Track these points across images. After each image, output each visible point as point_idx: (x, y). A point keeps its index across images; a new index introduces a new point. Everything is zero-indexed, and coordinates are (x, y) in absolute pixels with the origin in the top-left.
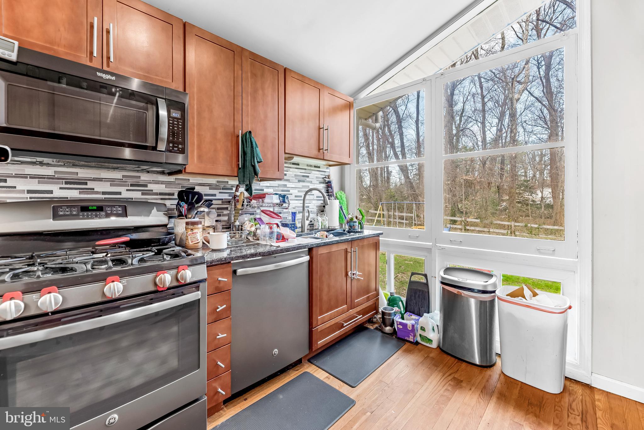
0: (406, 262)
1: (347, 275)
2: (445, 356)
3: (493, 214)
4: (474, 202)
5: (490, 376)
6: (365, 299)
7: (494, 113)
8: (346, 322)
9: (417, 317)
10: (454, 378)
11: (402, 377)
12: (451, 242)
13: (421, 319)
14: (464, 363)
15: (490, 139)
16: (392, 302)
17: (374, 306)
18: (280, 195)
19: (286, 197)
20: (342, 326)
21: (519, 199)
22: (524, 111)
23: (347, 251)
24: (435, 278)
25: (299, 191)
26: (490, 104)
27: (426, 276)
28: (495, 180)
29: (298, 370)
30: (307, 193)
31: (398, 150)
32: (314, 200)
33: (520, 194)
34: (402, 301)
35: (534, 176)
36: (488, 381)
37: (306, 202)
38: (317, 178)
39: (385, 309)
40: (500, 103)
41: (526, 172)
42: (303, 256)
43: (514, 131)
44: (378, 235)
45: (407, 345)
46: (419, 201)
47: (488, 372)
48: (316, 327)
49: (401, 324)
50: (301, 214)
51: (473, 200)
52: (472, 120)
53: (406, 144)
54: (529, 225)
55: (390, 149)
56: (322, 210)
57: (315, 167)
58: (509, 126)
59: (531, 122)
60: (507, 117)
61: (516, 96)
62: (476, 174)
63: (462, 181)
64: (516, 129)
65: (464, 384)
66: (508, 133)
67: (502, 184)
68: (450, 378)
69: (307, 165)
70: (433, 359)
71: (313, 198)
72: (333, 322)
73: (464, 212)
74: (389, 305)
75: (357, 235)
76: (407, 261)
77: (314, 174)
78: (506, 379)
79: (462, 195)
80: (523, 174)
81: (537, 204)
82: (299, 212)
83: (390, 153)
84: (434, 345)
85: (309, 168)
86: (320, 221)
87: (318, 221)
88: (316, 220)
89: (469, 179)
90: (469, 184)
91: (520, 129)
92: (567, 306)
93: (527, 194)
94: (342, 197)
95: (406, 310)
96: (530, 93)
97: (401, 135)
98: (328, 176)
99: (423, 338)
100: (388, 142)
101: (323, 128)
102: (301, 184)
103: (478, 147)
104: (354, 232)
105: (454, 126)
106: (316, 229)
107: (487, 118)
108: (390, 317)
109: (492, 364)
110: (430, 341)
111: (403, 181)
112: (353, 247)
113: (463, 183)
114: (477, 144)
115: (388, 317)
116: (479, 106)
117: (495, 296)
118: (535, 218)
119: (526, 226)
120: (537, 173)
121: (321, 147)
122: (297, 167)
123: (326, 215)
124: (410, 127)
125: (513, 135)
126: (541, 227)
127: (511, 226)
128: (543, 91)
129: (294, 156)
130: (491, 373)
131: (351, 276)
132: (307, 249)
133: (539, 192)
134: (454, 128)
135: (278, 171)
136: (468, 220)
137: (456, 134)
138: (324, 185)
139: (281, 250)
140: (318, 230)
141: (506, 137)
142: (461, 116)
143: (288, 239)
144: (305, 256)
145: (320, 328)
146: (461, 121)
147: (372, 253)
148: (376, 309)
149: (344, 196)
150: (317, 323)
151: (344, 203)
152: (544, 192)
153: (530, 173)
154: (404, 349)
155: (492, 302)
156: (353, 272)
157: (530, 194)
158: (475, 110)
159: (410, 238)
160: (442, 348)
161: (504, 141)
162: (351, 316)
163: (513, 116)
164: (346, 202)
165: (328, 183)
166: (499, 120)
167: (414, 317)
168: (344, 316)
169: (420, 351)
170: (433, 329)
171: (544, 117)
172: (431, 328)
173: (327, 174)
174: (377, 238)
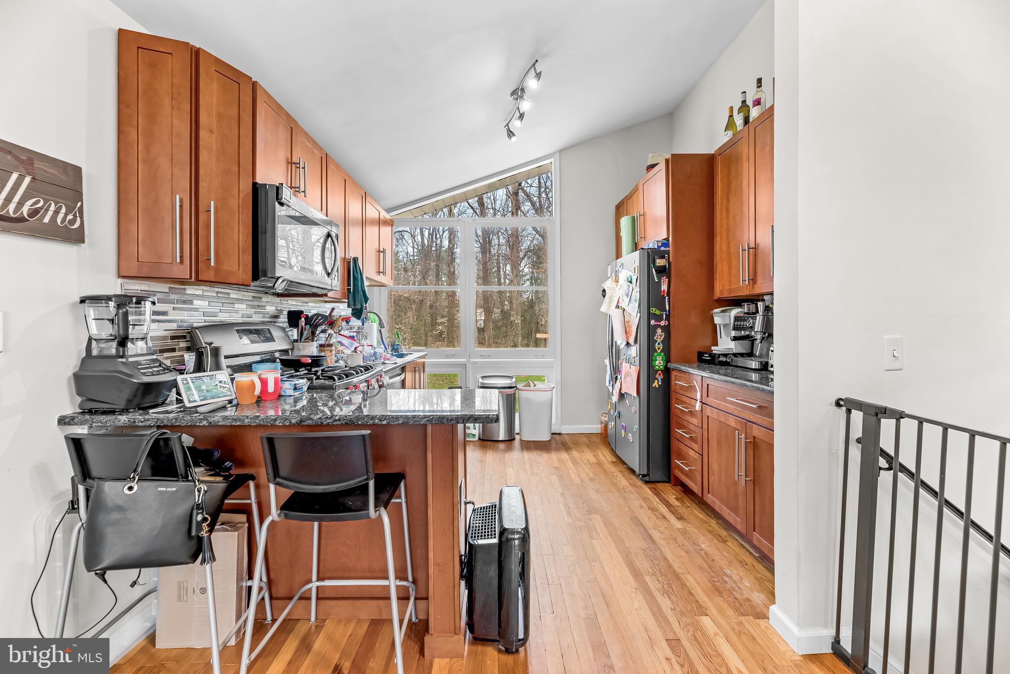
2: (486, 442)
12: (482, 357)
78: (524, 442)
84: (477, 438)
92: (553, 386)
109: (514, 438)
110: (473, 436)
117: (516, 390)
121: (380, 270)
155: (514, 394)
159: (447, 356)
160: (483, 439)
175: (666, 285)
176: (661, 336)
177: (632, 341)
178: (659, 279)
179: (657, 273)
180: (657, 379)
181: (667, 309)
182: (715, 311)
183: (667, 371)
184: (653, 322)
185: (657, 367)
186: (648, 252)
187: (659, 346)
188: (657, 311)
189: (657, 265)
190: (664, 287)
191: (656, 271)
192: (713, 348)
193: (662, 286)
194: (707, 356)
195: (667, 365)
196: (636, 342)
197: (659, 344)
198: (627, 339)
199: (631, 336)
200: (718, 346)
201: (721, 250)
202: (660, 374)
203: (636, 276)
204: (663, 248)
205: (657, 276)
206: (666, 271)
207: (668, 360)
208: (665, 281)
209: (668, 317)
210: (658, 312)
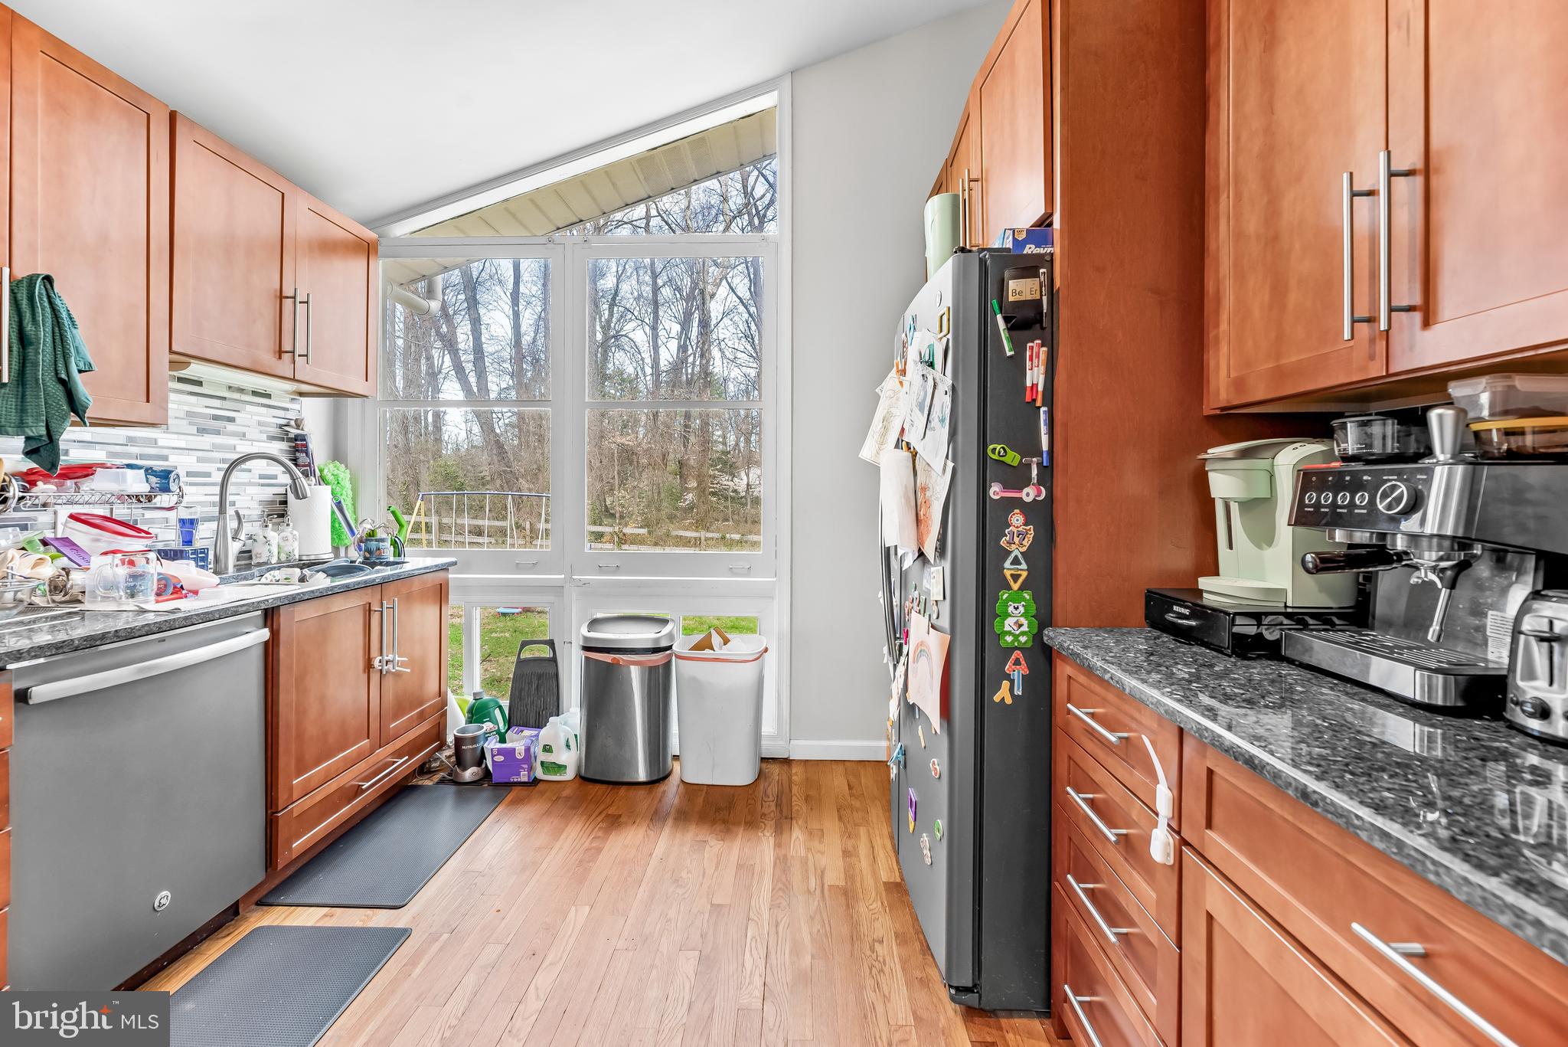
0: (494, 635)
1: (369, 665)
2: (591, 786)
3: (671, 518)
4: (637, 492)
5: (664, 792)
6: (415, 718)
7: (674, 311)
8: (367, 779)
9: (533, 732)
10: (608, 816)
11: (509, 850)
12: (601, 569)
13: (543, 731)
14: (623, 787)
15: (666, 363)
16: (477, 713)
17: (435, 731)
18: (149, 471)
19: (172, 476)
20: (359, 791)
21: (713, 488)
22: (722, 319)
23: (370, 610)
24: (569, 645)
25: (199, 460)
26: (666, 292)
27: (551, 644)
28: (675, 451)
29: (229, 934)
30: (234, 465)
31: (467, 359)
32: (250, 484)
33: (715, 477)
34: (500, 707)
35: (737, 444)
36: (660, 801)
37: (231, 489)
38: (260, 424)
39: (463, 731)
40: (685, 294)
41: (724, 437)
42: (247, 631)
43: (707, 355)
44: (444, 568)
45: (515, 792)
46: (520, 490)
47: (662, 787)
48: (286, 808)
49: (500, 752)
50: (214, 525)
51: (635, 487)
52: (633, 317)
53: (488, 348)
54: (728, 536)
55: (444, 353)
56: (278, 511)
57: (255, 393)
58: (698, 342)
59: (732, 342)
60: (696, 324)
61: (710, 289)
62: (641, 431)
63: (613, 446)
64: (709, 349)
65: (623, 819)
66: (697, 355)
67: (686, 457)
68: (599, 819)
69: (230, 387)
70: (568, 798)
71: (247, 481)
72: (332, 786)
73: (617, 515)
74: (470, 721)
75: (388, 571)
76: (496, 632)
77: (252, 414)
78: (687, 789)
79: (613, 478)
80: (721, 440)
81: (742, 498)
82: (210, 519)
83: (443, 362)
84: (569, 775)
85: (236, 396)
86: (274, 542)
87: (267, 542)
88: (260, 538)
89: (627, 443)
90: (628, 455)
91: (715, 352)
92: (763, 648)
93: (727, 478)
94: (340, 479)
95: (510, 723)
96: (731, 287)
97: (476, 322)
98: (296, 420)
99: (546, 766)
100: (438, 333)
101: (294, 297)
102: (208, 440)
103: (645, 376)
104: (381, 564)
105: (598, 323)
106: (259, 565)
107: (661, 318)
108: (474, 746)
109: (667, 773)
110: (560, 768)
111: (478, 440)
112: (385, 597)
113: (616, 450)
114: (643, 369)
115: (471, 747)
116: (647, 291)
117: (670, 655)
118: (737, 523)
119: (723, 538)
120: (742, 439)
121: (287, 346)
122: (196, 389)
123: (291, 524)
124: (496, 304)
125: (704, 362)
126: (745, 538)
127: (700, 538)
128: (750, 289)
129: (192, 361)
130: (666, 788)
131: (380, 668)
132: (259, 612)
133: (743, 475)
134: (598, 328)
135: (148, 401)
136: (628, 530)
137: (602, 344)
138: (285, 445)
139: (186, 618)
140: (266, 566)
141: (693, 364)
142: (612, 305)
143: (196, 593)
144: (255, 631)
145: (298, 807)
146: (611, 314)
147: (432, 611)
148: (439, 737)
149: (345, 475)
150: (291, 795)
151: (345, 493)
152: (751, 475)
153: (731, 439)
154: (510, 799)
155: (667, 665)
156: (386, 658)
157: (730, 478)
158: (640, 296)
159: (519, 568)
160: (587, 776)
161: (690, 371)
162: (380, 764)
163: (704, 324)
164: (350, 493)
165: (296, 440)
166: (683, 329)
167: (527, 732)
168: (362, 766)
169: (542, 793)
170: (568, 746)
171: (752, 335)
172: (564, 743)
173: (292, 415)
174: (441, 574)
175: (1042, 369)
176: (1022, 535)
177: (930, 551)
178: (1019, 347)
179: (1009, 329)
180: (1008, 677)
181: (1045, 447)
182: (1214, 451)
183: (1043, 656)
184: (995, 491)
185: (1009, 639)
186: (983, 262)
187: (1015, 570)
188: (1011, 454)
189: (1011, 299)
190: (1035, 376)
191: (1006, 319)
192: (1204, 583)
193: (1029, 373)
194: (1187, 612)
195: (1038, 637)
196: (941, 551)
197: (1016, 561)
198: (920, 541)
199: (928, 532)
200: (1217, 574)
201: (1239, 235)
202: (1017, 662)
203: (944, 340)
204: (1030, 249)
205: (1011, 339)
206: (1041, 322)
207: (1045, 618)
208: (1038, 356)
209: (1047, 474)
210: (1013, 458)
